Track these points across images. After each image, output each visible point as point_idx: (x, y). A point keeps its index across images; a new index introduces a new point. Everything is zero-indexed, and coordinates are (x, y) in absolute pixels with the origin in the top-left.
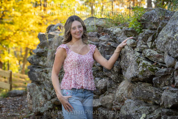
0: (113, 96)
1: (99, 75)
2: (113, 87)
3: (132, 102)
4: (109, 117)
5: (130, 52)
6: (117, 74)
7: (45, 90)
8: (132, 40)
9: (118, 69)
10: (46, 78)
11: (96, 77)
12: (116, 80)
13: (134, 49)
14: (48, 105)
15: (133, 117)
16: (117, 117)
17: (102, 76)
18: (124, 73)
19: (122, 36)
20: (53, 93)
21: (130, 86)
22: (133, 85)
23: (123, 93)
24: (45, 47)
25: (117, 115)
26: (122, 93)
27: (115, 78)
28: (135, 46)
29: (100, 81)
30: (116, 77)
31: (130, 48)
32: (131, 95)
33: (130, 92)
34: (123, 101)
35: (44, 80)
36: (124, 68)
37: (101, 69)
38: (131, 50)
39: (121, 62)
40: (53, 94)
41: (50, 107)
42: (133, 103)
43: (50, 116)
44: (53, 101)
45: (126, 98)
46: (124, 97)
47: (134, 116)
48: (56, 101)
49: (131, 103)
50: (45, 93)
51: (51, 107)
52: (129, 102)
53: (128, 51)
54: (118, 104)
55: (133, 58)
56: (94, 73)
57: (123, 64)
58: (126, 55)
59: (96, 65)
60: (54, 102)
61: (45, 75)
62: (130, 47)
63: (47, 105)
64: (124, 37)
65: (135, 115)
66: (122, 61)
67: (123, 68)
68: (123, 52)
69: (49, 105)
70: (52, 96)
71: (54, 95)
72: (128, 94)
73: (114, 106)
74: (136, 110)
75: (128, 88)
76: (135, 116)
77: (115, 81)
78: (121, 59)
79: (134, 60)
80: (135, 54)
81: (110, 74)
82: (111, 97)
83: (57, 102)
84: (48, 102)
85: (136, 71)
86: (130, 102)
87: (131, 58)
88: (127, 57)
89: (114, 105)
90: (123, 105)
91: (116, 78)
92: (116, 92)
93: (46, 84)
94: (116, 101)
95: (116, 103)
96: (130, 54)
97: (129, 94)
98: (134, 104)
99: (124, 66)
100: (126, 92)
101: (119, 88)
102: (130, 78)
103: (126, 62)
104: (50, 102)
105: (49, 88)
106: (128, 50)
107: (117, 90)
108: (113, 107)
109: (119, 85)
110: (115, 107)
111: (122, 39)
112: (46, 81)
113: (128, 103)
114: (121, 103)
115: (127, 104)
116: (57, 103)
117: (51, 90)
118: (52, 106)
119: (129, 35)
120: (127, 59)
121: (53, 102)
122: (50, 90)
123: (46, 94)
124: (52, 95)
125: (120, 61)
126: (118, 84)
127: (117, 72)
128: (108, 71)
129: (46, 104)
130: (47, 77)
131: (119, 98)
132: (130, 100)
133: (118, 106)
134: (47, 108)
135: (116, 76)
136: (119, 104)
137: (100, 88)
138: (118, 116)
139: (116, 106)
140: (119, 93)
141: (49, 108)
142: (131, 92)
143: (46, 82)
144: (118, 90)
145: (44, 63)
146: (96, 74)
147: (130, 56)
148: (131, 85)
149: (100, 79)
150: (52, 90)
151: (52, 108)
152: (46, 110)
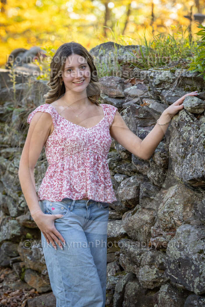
0: (151, 215)
1: (123, 169)
2: (152, 198)
3: (193, 231)
4: (141, 260)
5: (189, 124)
6: (161, 171)
7: (4, 196)
8: (196, 99)
9: (163, 160)
10: (8, 169)
11: (115, 173)
12: (158, 182)
13: (198, 119)
14: (10, 228)
15: (195, 263)
16: (160, 262)
17: (128, 171)
18: (176, 168)
19: (173, 89)
20: (21, 203)
21: (189, 196)
22: (196, 195)
23: (172, 212)
24: (7, 103)
25: (159, 258)
26: (172, 210)
27: (156, 179)
28: (201, 111)
29: (125, 181)
30: (160, 176)
31: (190, 116)
32: (190, 214)
33: (188, 210)
34: (173, 229)
35: (4, 174)
36: (176, 158)
37: (126, 157)
38: (193, 120)
39: (170, 145)
40: (22, 205)
41: (15, 233)
42: (195, 232)
43: (14, 252)
44: (21, 219)
45: (179, 223)
46: (176, 219)
47: (196, 260)
48: (27, 220)
49: (191, 234)
50: (5, 201)
51: (17, 232)
52: (185, 231)
53: (187, 122)
54: (162, 233)
55: (198, 137)
56: (112, 165)
57: (175, 149)
58: (182, 130)
59: (115, 148)
60: (25, 222)
61: (4, 164)
62: (190, 114)
63: (7, 228)
64: (178, 90)
65: (198, 260)
66: (172, 143)
67: (174, 157)
68: (175, 124)
69: (14, 228)
70: (21, 209)
71: (23, 208)
72: (185, 213)
73: (154, 237)
74: (201, 249)
75: (185, 200)
76: (199, 262)
77: (156, 183)
78: (170, 139)
79: (199, 141)
80: (201, 130)
81: (146, 168)
82: (148, 218)
83: (30, 222)
84: (12, 221)
85: (201, 166)
86: (189, 232)
87: (191, 138)
88: (185, 134)
89: (155, 235)
90: (173, 236)
91: (159, 178)
92: (157, 208)
93: (8, 183)
94: (159, 227)
95: (158, 231)
96: (190, 128)
97: (187, 214)
98: (198, 235)
99: (178, 153)
100: (180, 208)
101: (164, 200)
102: (190, 181)
103: (181, 146)
104: (15, 222)
105: (14, 192)
106: (186, 119)
107: (161, 205)
108: (152, 239)
109: (166, 192)
110: (155, 239)
111: (174, 95)
112: (8, 175)
113: (183, 232)
114: (168, 232)
115: (183, 235)
116: (30, 224)
117: (17, 196)
118: (19, 231)
119: (189, 87)
120: (183, 138)
121: (21, 222)
122: (15, 196)
123: (6, 204)
124: (19, 206)
125: (169, 141)
126: (164, 191)
127: (161, 165)
128: (143, 163)
129: (7, 225)
130: (10, 167)
131: (164, 220)
132: (188, 227)
133: (161, 239)
134: (9, 234)
135: (159, 173)
136: (164, 233)
137: (124, 198)
138: (161, 259)
139: (157, 238)
140: (166, 210)
141: (13, 235)
142: (190, 210)
143: (8, 179)
144: (164, 204)
145: (3, 137)
146: (116, 167)
147: (189, 133)
148: (191, 194)
149: (124, 179)
150: (20, 196)
151: (19, 234)
152: (5, 239)
